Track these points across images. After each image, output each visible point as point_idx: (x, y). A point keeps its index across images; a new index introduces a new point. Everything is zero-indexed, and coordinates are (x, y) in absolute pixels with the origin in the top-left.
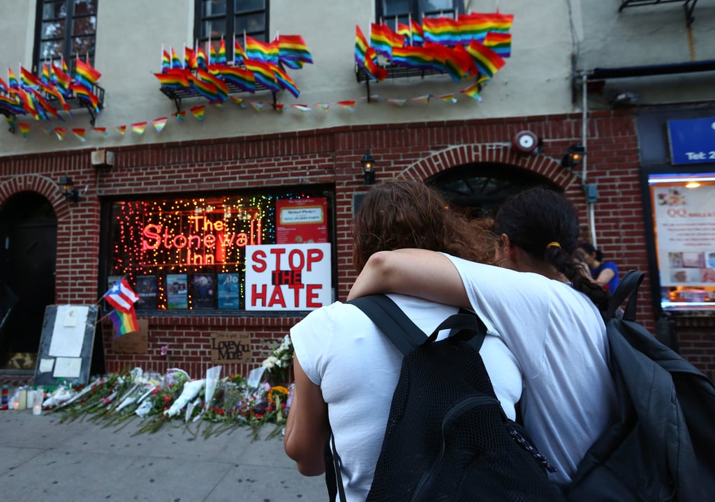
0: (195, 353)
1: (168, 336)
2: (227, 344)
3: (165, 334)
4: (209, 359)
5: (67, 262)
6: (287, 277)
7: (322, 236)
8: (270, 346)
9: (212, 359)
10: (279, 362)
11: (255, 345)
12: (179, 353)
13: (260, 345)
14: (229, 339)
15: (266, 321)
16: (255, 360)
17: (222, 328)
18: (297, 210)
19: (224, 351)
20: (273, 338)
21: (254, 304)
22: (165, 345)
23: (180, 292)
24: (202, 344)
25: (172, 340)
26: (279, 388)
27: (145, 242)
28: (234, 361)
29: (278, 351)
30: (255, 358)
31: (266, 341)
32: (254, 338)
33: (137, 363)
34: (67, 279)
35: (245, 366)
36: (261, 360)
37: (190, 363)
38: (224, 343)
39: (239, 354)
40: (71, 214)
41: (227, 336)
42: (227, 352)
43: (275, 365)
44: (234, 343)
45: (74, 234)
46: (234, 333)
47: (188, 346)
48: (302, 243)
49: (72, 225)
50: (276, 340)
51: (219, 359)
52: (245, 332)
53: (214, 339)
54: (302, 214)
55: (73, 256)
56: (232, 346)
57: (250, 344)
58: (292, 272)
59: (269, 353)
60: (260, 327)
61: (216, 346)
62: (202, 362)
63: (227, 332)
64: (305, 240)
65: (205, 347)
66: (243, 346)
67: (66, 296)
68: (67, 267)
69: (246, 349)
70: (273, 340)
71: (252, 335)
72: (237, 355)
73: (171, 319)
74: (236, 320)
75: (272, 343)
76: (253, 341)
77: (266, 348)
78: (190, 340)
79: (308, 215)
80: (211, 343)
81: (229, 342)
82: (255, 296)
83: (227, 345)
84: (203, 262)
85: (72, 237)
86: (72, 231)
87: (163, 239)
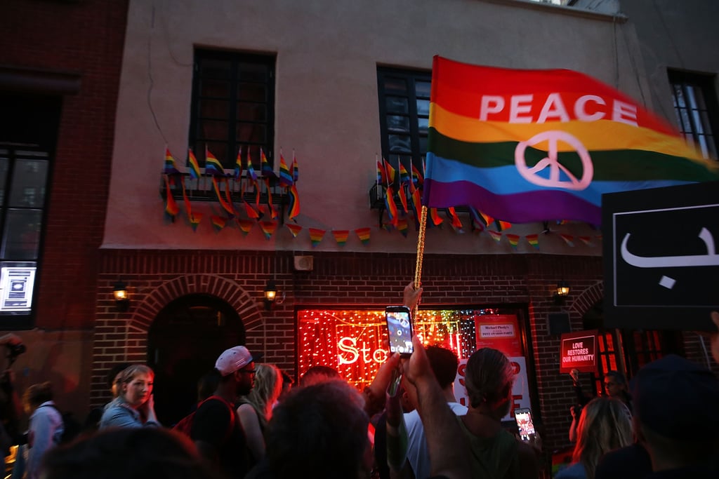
7: (518, 350)
18: (493, 326)
27: (341, 356)
40: (264, 324)
45: (269, 347)
49: (265, 337)
54: (498, 329)
79: (503, 330)
85: (265, 351)
86: (265, 344)
87: (361, 353)
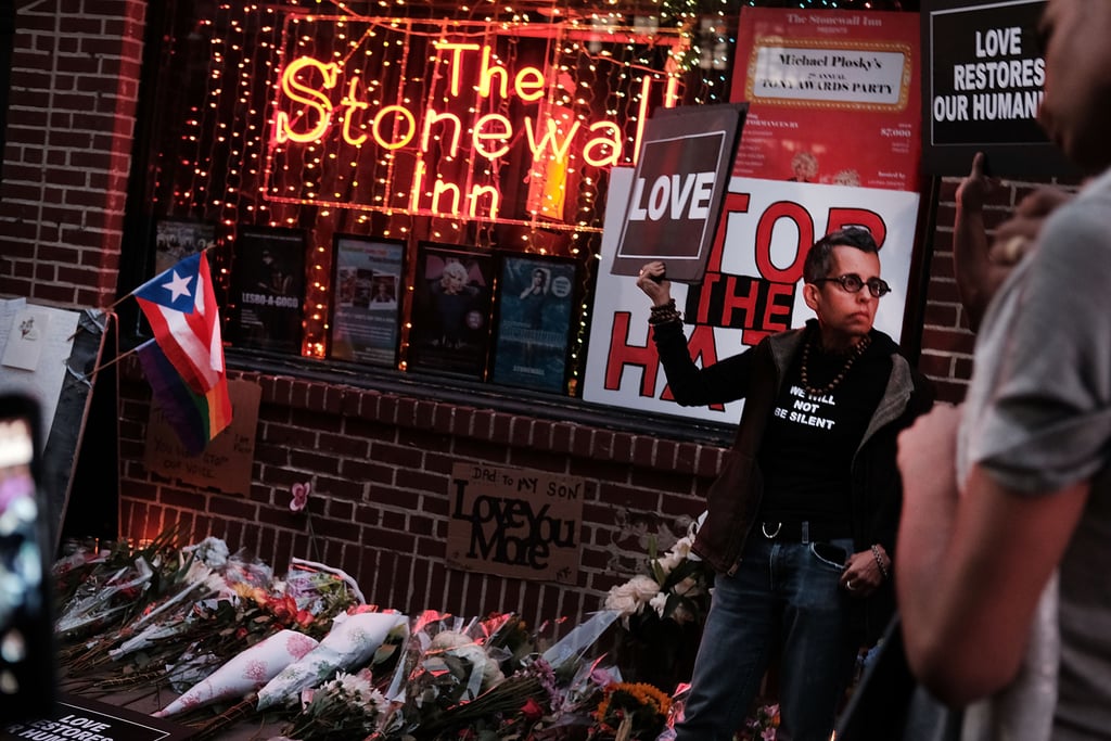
0: (394, 520)
1: (316, 448)
2: (503, 506)
3: (308, 440)
4: (440, 550)
5: (34, 156)
6: (740, 303)
7: (892, 163)
8: (646, 539)
9: (449, 551)
10: (660, 601)
11: (594, 526)
12: (345, 510)
13: (614, 529)
14: (511, 493)
15: (644, 447)
16: (590, 580)
17: (493, 449)
18: (812, 54)
19: (490, 528)
20: (659, 513)
21: (613, 382)
22: (307, 478)
23: (374, 305)
24: (422, 494)
25: (329, 466)
26: (643, 691)
27: (282, 116)
28: (517, 571)
29: (667, 562)
30: (592, 571)
31: (633, 519)
32: (596, 502)
33: (217, 520)
34: (32, 212)
35: (552, 594)
36: (606, 583)
37: (379, 550)
38: (494, 502)
39: (539, 549)
41: (505, 480)
42: (499, 533)
43: (648, 608)
44: (526, 508)
45: (65, 64)
46: (531, 472)
47: (377, 495)
48: (815, 180)
49: (58, 34)
50: (671, 524)
51: (472, 555)
52: (565, 478)
53: (461, 484)
54: (829, 69)
55: (57, 139)
56: (517, 518)
57: (580, 523)
58: (764, 283)
59: (640, 564)
60: (618, 468)
61: (467, 510)
62: (415, 555)
63: (506, 468)
64: (827, 171)
65: (430, 505)
66: (555, 526)
67: (25, 270)
68: (34, 175)
69: (563, 536)
70: (661, 520)
71: (590, 491)
72: (531, 550)
73: (333, 394)
74: (541, 430)
75: (653, 530)
76: (590, 513)
77: (633, 543)
78: (384, 475)
79: (854, 75)
80: (451, 496)
81: (510, 503)
82: (621, 355)
83: (504, 512)
84: (460, 208)
85: (54, 73)
86: (57, 53)
87: (340, 112)
